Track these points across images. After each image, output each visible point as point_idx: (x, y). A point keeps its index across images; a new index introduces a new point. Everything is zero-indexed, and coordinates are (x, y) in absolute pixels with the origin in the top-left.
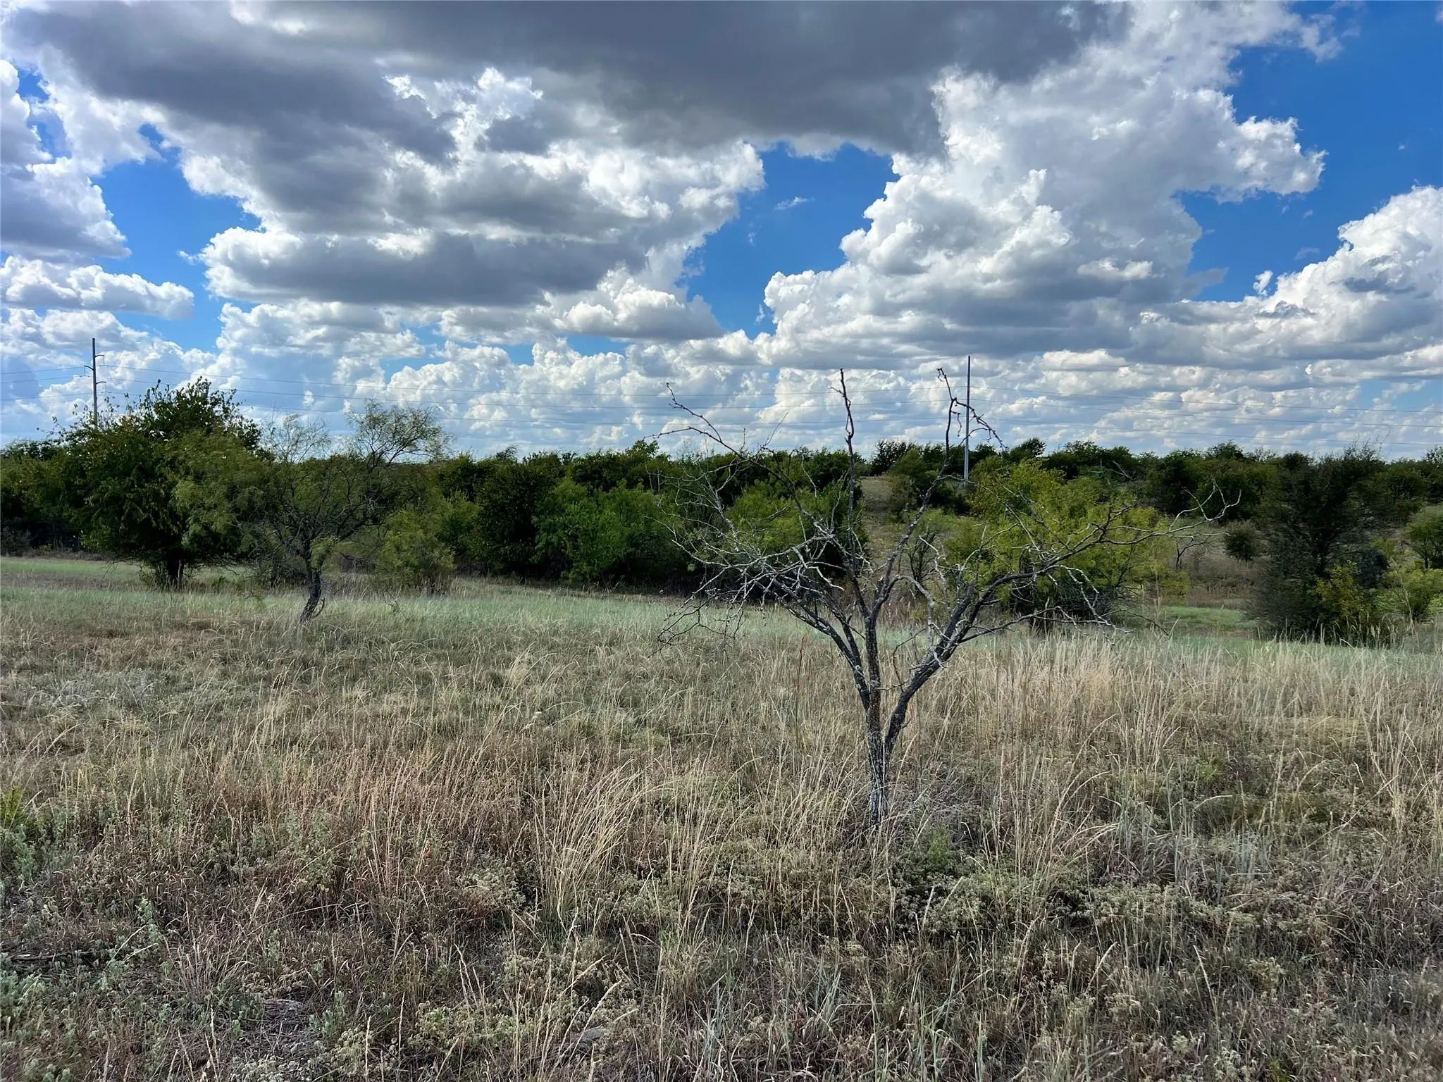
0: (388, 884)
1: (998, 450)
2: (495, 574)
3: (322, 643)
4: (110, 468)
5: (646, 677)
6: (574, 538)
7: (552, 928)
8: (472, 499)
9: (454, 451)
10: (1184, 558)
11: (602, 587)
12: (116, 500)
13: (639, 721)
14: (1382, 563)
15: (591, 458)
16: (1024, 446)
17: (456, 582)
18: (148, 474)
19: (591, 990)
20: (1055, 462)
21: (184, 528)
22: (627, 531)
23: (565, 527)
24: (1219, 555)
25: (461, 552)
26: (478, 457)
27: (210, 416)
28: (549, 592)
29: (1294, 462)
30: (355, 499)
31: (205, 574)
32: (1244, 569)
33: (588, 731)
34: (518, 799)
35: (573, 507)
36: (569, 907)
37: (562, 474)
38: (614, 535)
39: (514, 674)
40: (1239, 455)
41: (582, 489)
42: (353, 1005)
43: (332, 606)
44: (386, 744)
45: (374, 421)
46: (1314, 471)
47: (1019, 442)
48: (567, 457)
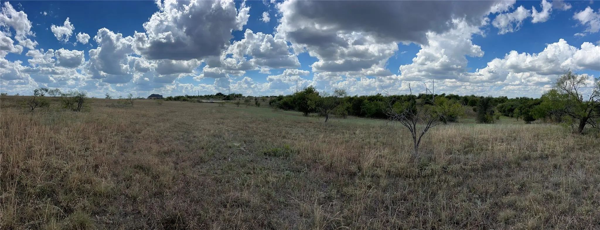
0: (338, 166)
1: (438, 95)
2: (354, 115)
3: (328, 126)
4: (299, 98)
5: (379, 133)
6: (367, 110)
7: (363, 175)
8: (351, 103)
9: (348, 96)
10: (467, 112)
11: (372, 118)
12: (300, 103)
13: (378, 141)
14: (494, 112)
15: (370, 96)
16: (443, 94)
17: (348, 117)
18: (304, 99)
19: (369, 187)
20: (447, 97)
21: (309, 108)
22: (376, 108)
23: (366, 108)
24: (472, 111)
25: (349, 112)
26: (352, 96)
27: (313, 91)
28: (363, 118)
29: (482, 97)
30: (333, 104)
31: (311, 114)
32: (475, 113)
33: (369, 143)
34: (358, 153)
35: (367, 105)
36: (366, 172)
37: (365, 99)
38: (374, 109)
39: (357, 132)
40: (474, 96)
41: (369, 102)
42: (333, 185)
43: (329, 120)
44: (338, 143)
45: (336, 91)
46: (484, 99)
47: (442, 94)
48: (366, 96)
